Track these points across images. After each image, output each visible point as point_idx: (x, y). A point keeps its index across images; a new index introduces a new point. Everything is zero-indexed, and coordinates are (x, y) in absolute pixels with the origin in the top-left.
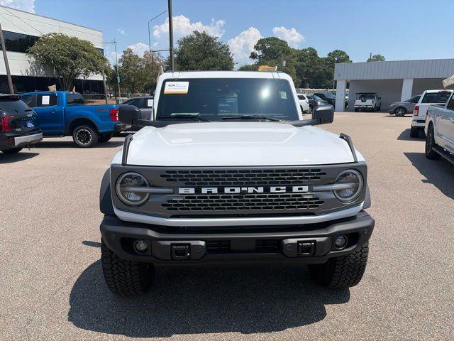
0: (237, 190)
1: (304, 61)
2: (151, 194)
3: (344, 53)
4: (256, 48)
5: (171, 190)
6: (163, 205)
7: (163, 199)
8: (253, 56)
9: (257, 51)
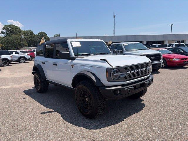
0: (138, 70)
1: (28, 36)
2: (120, 75)
3: (45, 33)
4: (4, 29)
5: (125, 73)
6: (124, 78)
7: (124, 76)
8: (2, 33)
9: (4, 31)
